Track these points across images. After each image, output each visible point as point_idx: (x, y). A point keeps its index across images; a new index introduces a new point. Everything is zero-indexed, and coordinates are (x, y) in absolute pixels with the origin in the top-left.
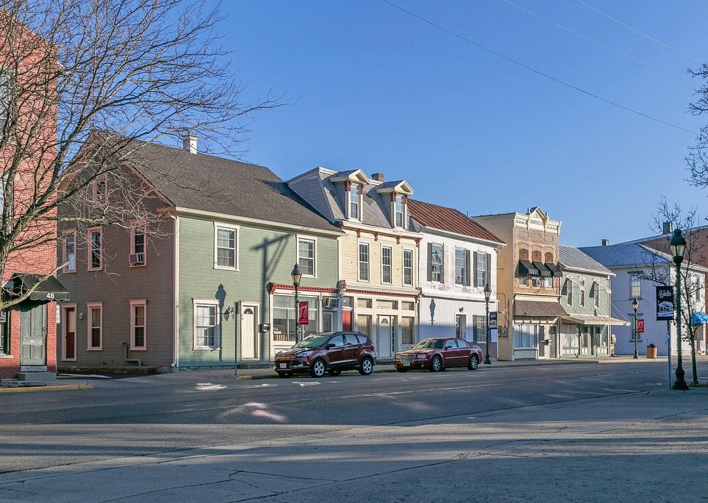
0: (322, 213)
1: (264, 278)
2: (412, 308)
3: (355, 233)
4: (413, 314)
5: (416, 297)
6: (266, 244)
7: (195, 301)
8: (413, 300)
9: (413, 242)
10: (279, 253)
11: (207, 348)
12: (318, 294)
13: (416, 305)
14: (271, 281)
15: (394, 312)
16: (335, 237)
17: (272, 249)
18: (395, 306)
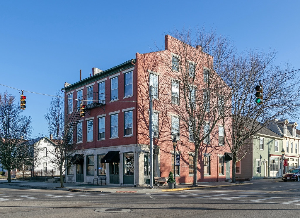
0: (277, 133)
1: (269, 153)
2: (297, 161)
3: (286, 138)
4: (297, 162)
5: (298, 157)
6: (269, 142)
7: (256, 159)
8: (297, 158)
9: (297, 140)
10: (271, 145)
11: (258, 173)
12: (279, 157)
13: (298, 160)
14: (270, 153)
15: (293, 162)
16: (282, 140)
17: (270, 144)
18: (293, 160)
